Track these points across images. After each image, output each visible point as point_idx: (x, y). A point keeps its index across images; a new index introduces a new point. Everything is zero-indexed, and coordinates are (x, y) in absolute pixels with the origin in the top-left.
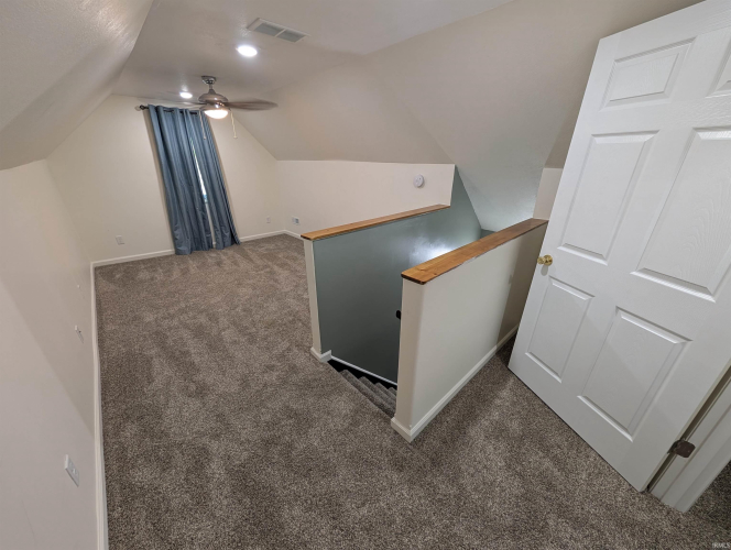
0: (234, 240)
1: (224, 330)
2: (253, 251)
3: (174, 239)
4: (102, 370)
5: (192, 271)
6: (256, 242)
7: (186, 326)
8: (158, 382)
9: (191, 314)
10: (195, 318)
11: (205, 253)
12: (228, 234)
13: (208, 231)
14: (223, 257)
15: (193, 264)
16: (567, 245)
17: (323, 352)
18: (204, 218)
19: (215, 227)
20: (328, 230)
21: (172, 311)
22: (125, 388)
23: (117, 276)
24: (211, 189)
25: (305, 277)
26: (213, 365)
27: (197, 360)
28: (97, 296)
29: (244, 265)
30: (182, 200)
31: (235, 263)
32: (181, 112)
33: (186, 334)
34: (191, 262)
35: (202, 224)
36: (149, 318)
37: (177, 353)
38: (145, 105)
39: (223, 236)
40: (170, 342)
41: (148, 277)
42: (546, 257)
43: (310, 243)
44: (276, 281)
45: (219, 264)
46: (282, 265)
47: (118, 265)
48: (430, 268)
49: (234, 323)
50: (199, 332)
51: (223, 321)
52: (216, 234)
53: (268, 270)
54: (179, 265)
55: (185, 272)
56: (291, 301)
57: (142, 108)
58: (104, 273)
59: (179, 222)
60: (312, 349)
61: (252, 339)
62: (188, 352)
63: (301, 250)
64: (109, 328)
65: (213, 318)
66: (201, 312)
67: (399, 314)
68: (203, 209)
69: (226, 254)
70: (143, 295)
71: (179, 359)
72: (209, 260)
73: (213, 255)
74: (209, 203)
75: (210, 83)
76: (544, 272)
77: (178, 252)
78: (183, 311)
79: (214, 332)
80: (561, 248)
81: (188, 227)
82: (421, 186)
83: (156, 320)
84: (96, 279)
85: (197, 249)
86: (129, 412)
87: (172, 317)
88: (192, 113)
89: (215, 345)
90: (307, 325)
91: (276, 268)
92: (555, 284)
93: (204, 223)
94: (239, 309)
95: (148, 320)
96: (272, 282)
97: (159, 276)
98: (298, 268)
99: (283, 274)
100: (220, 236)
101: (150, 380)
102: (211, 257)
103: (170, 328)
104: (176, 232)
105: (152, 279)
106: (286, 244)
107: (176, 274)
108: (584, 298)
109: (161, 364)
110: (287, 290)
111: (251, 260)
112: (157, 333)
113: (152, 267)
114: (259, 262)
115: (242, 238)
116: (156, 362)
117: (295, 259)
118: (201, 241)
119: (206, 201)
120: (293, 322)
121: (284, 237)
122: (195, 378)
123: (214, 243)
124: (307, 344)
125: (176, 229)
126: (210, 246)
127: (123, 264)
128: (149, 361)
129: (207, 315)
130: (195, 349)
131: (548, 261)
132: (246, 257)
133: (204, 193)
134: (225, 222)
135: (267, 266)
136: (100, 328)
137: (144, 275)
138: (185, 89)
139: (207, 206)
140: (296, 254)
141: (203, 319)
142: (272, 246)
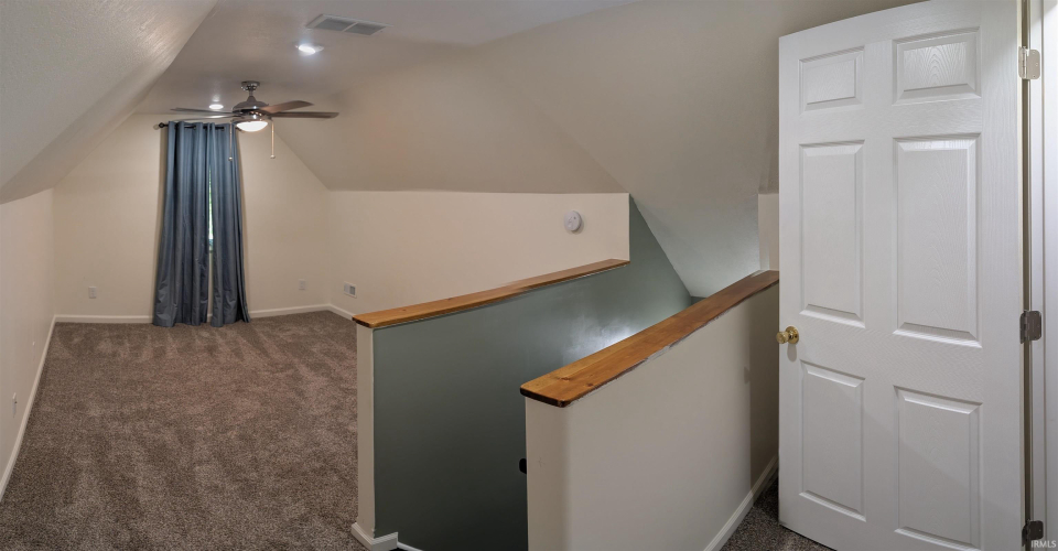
0: (241, 314)
1: (200, 463)
2: (269, 336)
3: (157, 301)
4: (18, 460)
5: (170, 355)
6: (276, 322)
7: (142, 441)
8: (78, 508)
9: (153, 423)
10: (157, 430)
11: (193, 329)
12: (233, 303)
13: (204, 295)
14: (220, 341)
15: (172, 343)
16: (812, 307)
17: (377, 535)
18: (203, 275)
19: (215, 290)
20: (404, 309)
21: (126, 411)
22: (34, 496)
23: (76, 340)
24: (222, 232)
25: (354, 392)
26: (168, 514)
27: (144, 498)
28: (47, 360)
29: (251, 359)
30: (180, 246)
31: (237, 353)
32: (205, 127)
33: (138, 453)
34: (170, 340)
35: (197, 284)
36: (95, 411)
37: (118, 477)
38: (165, 122)
39: (225, 304)
40: (111, 457)
41: (110, 351)
42: (788, 330)
43: (370, 332)
44: (300, 393)
45: (211, 350)
46: (316, 367)
47: (80, 325)
48: (581, 374)
49: (219, 456)
50: (158, 455)
51: (202, 449)
52: (214, 302)
53: (290, 372)
54: (153, 340)
55: (159, 354)
56: (322, 433)
57: (162, 125)
58: (64, 331)
59: (168, 278)
60: (356, 526)
61: (249, 490)
62: (134, 480)
63: (351, 343)
64: (46, 408)
65: (186, 439)
66: (169, 424)
67: (523, 465)
68: (204, 261)
69: (224, 336)
70: (97, 375)
71: (117, 486)
72: (198, 342)
73: (205, 334)
74: (214, 251)
75: (251, 89)
76: (792, 356)
77: (156, 322)
78: (142, 415)
79: (183, 462)
80: (805, 313)
81: (178, 285)
82: (578, 230)
83: (102, 417)
84: (52, 337)
85: (184, 321)
86: (27, 529)
87: (124, 419)
88: (217, 128)
89: (180, 483)
90: (350, 484)
91: (304, 371)
92: (812, 372)
93: (202, 282)
94: (232, 434)
95: (92, 413)
96: (292, 395)
97: (124, 353)
98: (345, 375)
99: (314, 383)
100: (220, 305)
101: (68, 501)
102: (201, 336)
103: (118, 436)
104: (162, 292)
105: (114, 354)
106: (330, 328)
107: (146, 355)
108: (853, 384)
109: (91, 485)
110: (316, 412)
111: (264, 352)
112: (99, 437)
113: (118, 337)
114: (277, 356)
115: (254, 311)
116: (84, 478)
117: (340, 357)
118: (191, 309)
119: (210, 249)
120: (321, 472)
121: (326, 316)
122: (132, 524)
123: (209, 315)
124: (346, 516)
125: (163, 286)
126: (203, 319)
127: (87, 325)
128: (75, 472)
129: (178, 432)
130: (146, 481)
131: (793, 337)
132: (257, 344)
133: (211, 237)
134: (233, 283)
135: (290, 366)
136: (36, 405)
137: (105, 346)
138: (216, 99)
139: (210, 255)
140: (343, 349)
141: (169, 436)
142: (302, 331)
